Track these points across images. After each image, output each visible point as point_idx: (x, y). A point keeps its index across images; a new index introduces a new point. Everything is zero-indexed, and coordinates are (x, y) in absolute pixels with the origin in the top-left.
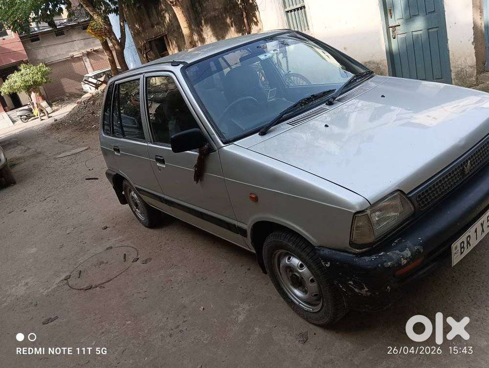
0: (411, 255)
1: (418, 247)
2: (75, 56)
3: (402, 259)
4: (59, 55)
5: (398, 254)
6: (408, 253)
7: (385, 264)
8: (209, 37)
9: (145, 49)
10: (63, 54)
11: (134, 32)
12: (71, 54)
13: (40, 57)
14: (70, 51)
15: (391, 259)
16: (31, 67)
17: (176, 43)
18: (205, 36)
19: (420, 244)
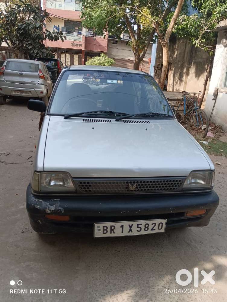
0: (54, 210)
1: (61, 208)
2: (130, 60)
3: (47, 209)
4: (123, 56)
5: (47, 205)
6: (53, 208)
7: (36, 205)
8: (192, 73)
9: (158, 68)
10: (125, 56)
11: (158, 56)
12: (129, 57)
13: (113, 53)
14: (130, 56)
15: (41, 205)
16: (106, 57)
17: (174, 70)
18: (190, 72)
19: (64, 208)
